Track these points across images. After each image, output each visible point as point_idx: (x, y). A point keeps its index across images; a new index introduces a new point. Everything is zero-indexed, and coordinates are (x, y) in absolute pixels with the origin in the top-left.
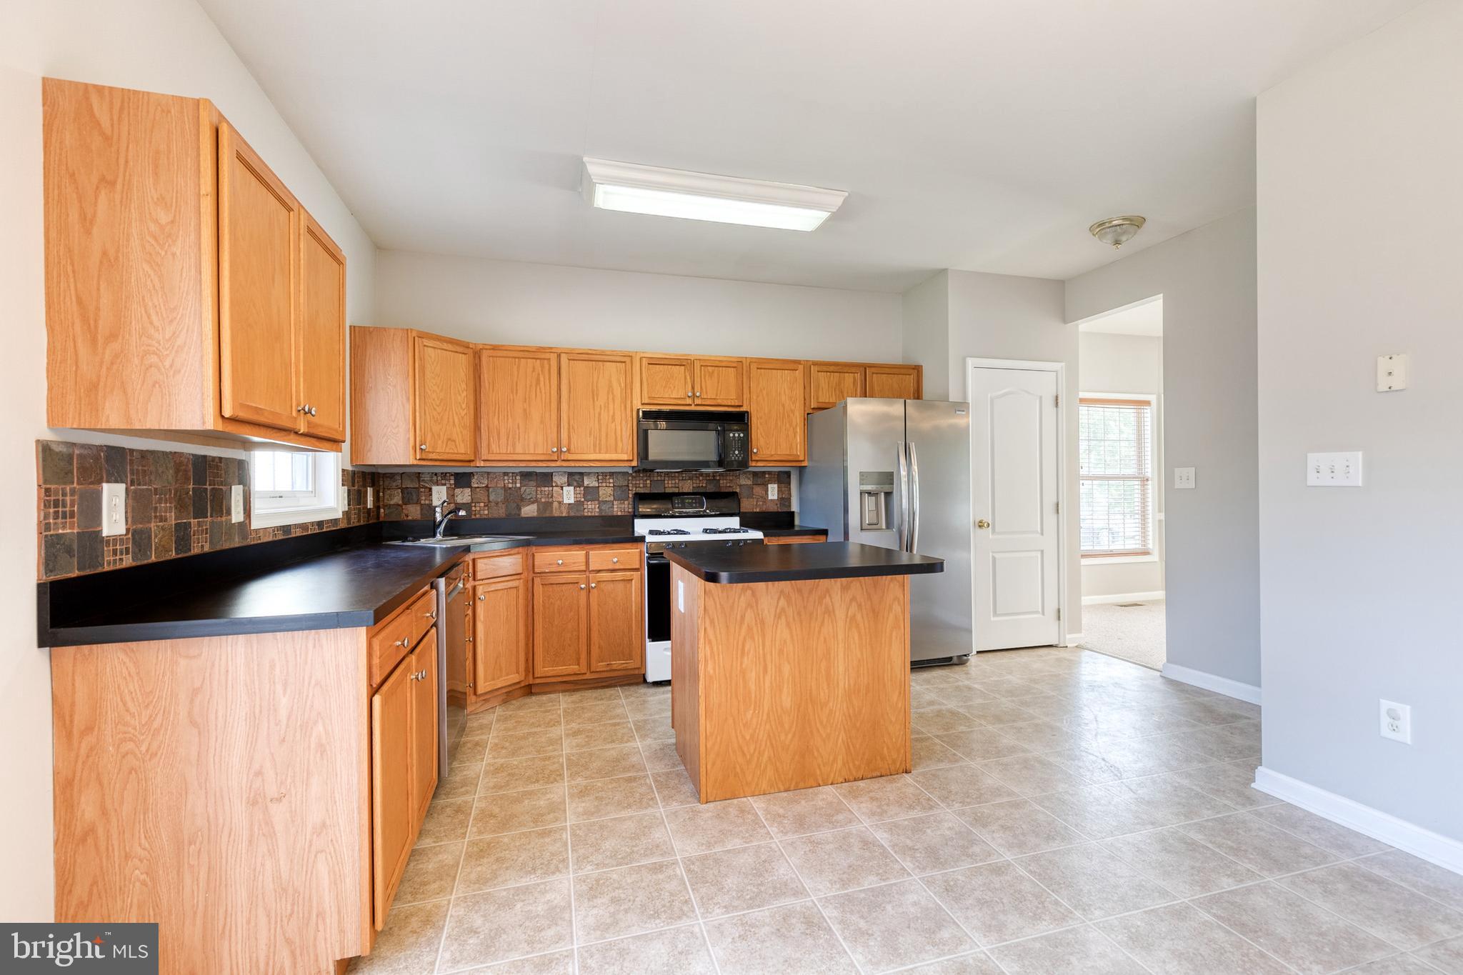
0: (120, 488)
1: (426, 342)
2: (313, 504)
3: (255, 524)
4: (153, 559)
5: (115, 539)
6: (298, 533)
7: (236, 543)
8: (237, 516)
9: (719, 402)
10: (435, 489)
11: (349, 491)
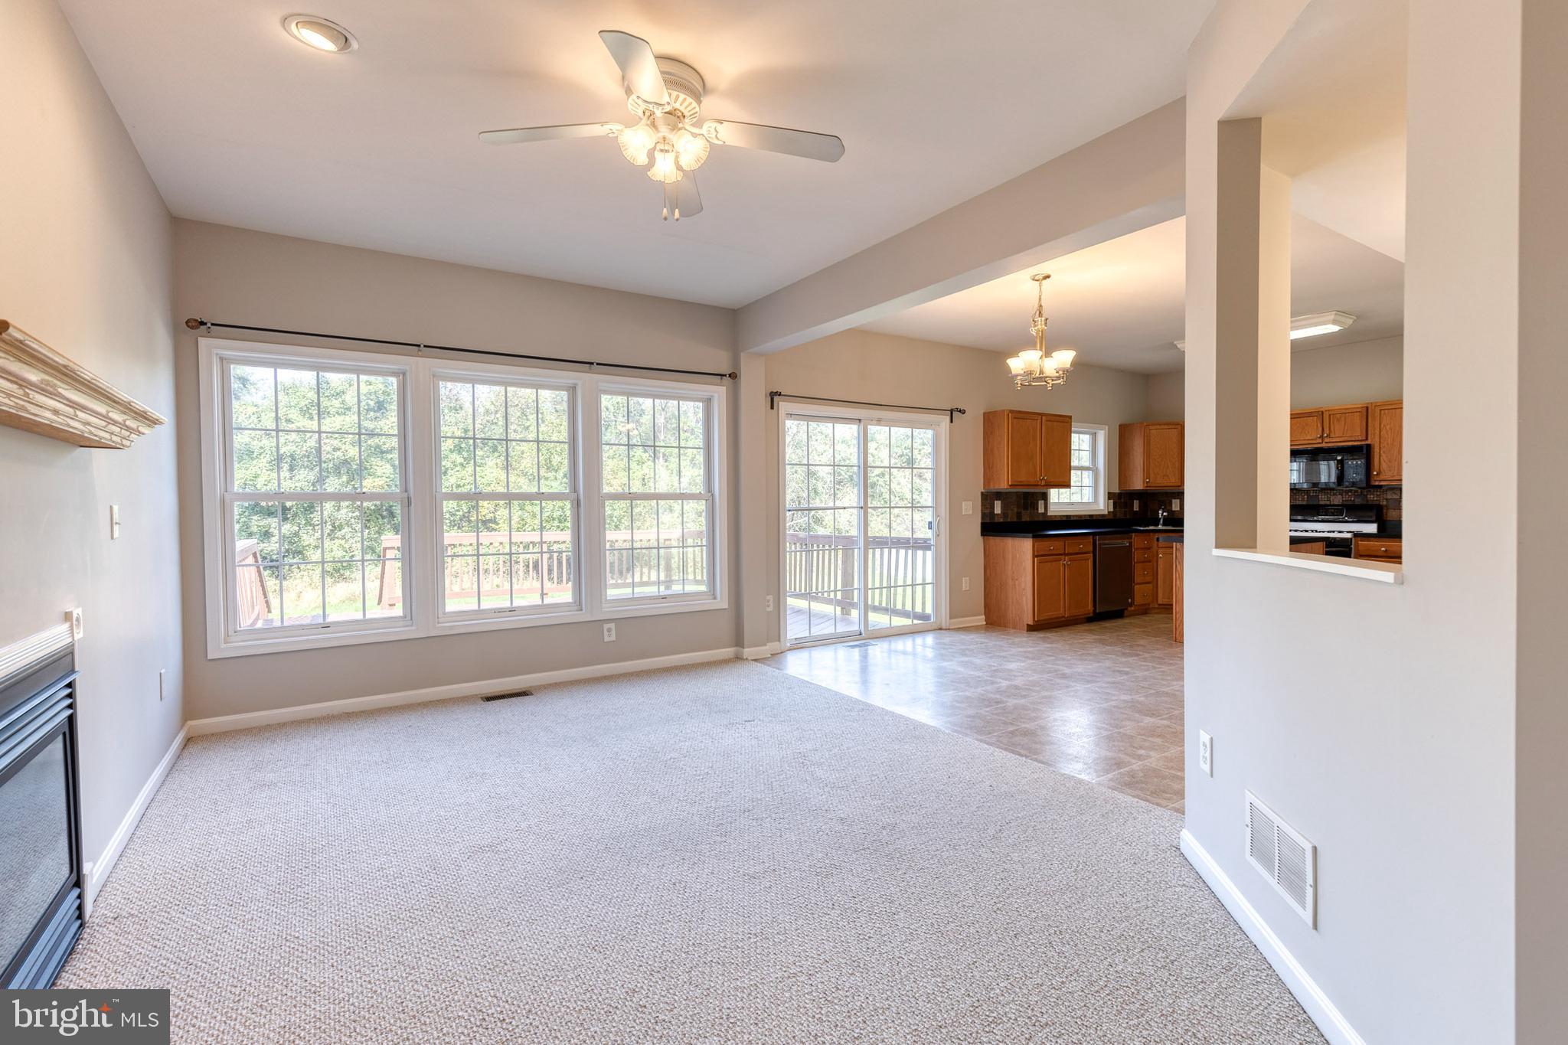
0: (1000, 502)
1: (1151, 427)
2: (1095, 507)
3: (1049, 514)
4: (1009, 520)
5: (997, 515)
6: (1075, 518)
7: (1041, 519)
8: (1041, 510)
9: (1346, 439)
10: (1173, 501)
11: (1114, 503)
